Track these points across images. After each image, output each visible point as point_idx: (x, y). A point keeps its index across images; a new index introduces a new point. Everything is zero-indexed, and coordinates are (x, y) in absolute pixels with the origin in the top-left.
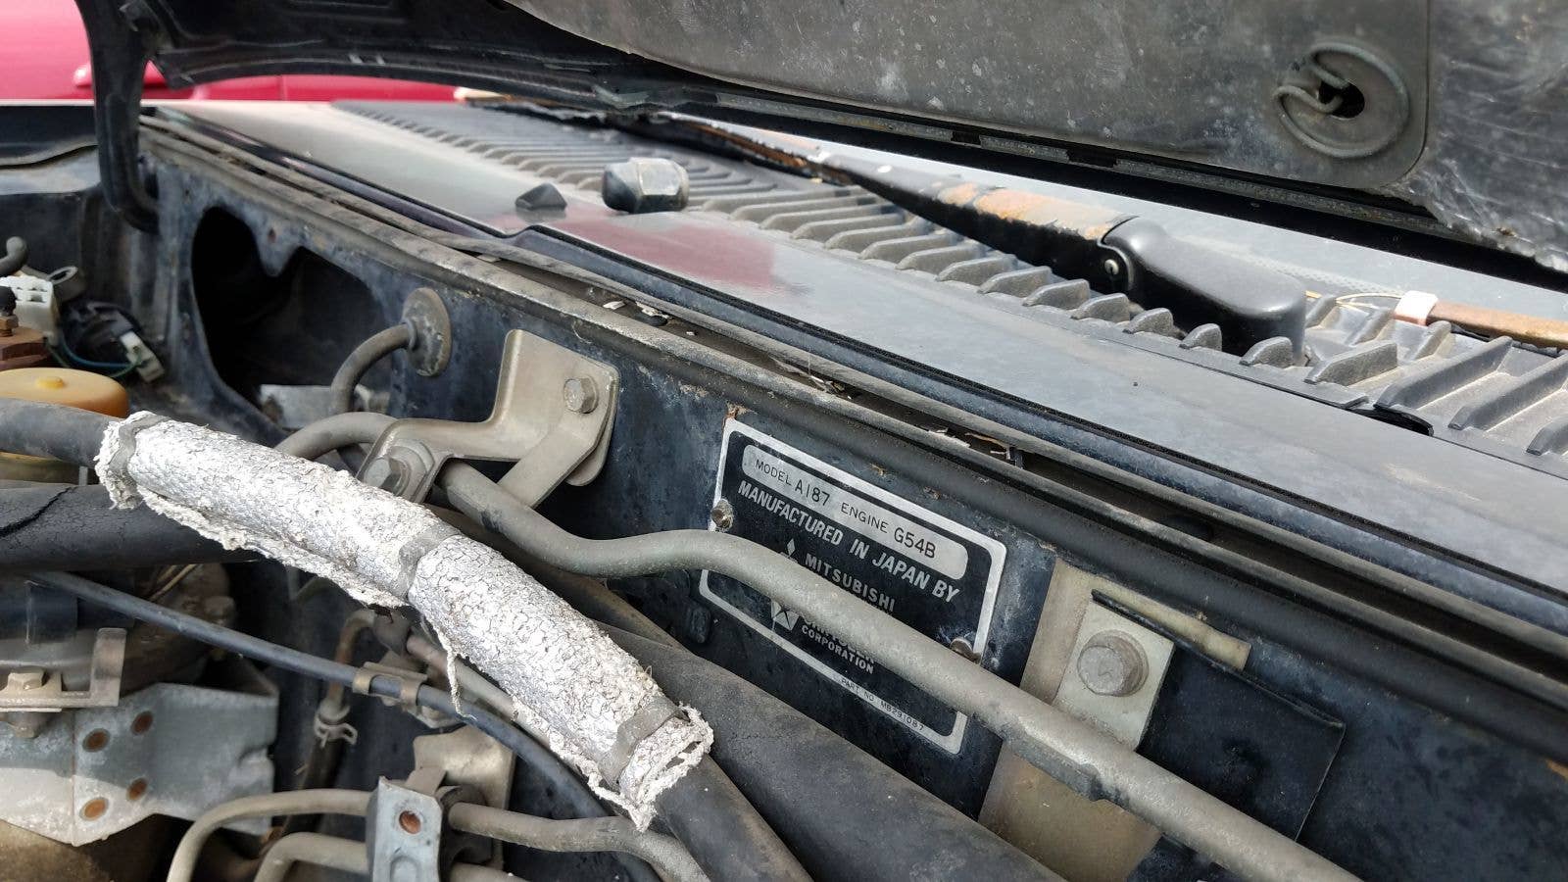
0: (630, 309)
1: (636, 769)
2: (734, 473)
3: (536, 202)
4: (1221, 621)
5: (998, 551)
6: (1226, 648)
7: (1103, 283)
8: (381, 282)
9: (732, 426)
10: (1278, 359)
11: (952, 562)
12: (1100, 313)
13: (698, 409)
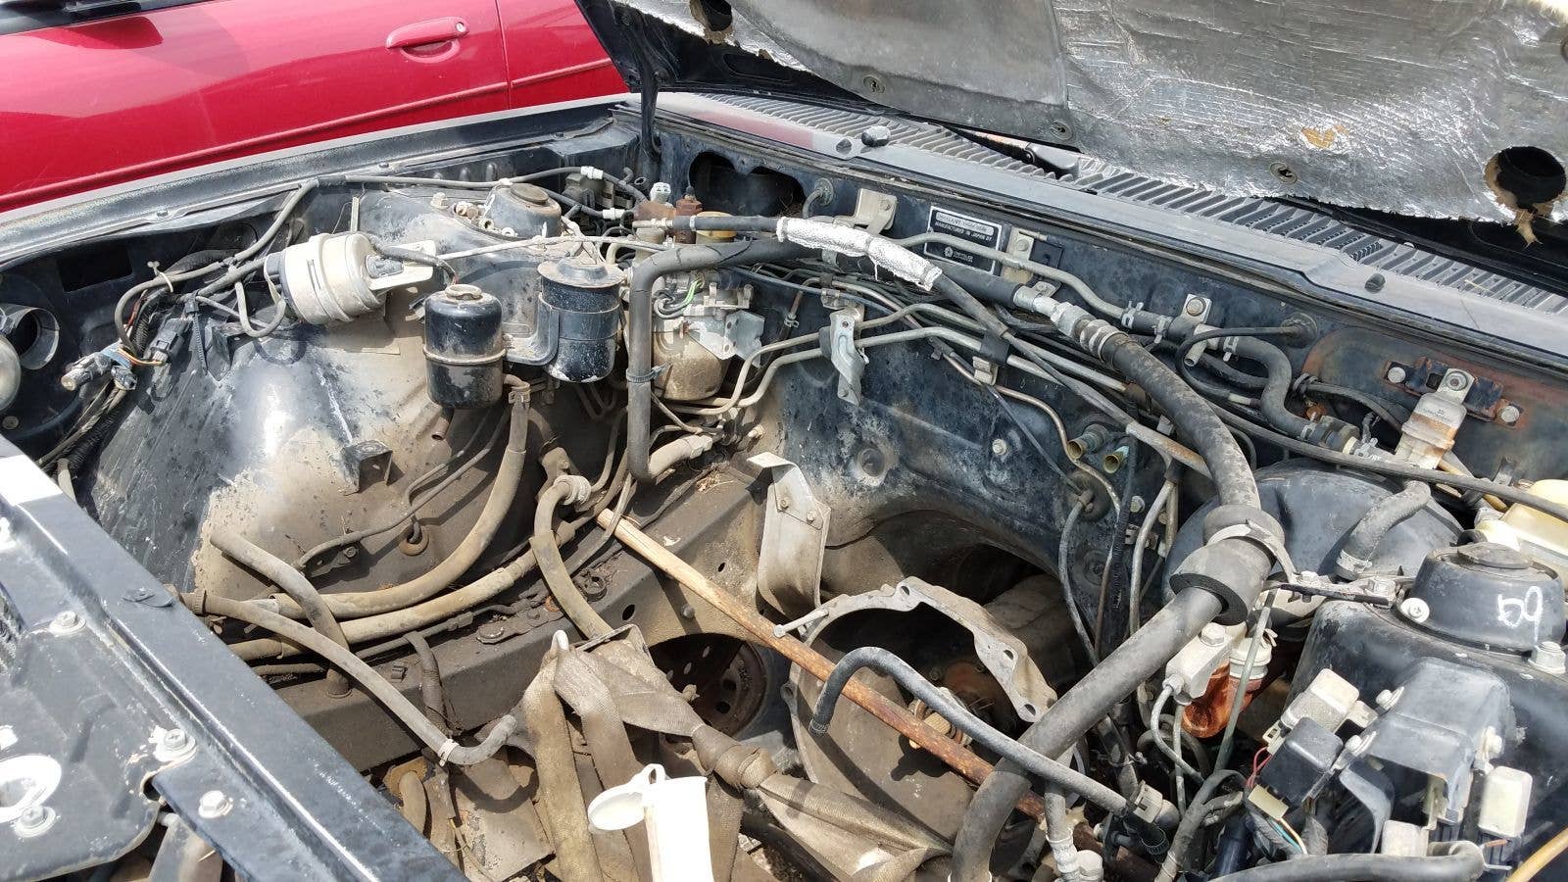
0: (897, 179)
1: (928, 276)
2: (934, 220)
3: (844, 146)
4: (1042, 233)
5: (999, 227)
6: (1043, 238)
7: (1027, 161)
8: (803, 177)
9: (933, 208)
10: (1068, 180)
11: (990, 232)
12: (1025, 171)
13: (922, 205)
